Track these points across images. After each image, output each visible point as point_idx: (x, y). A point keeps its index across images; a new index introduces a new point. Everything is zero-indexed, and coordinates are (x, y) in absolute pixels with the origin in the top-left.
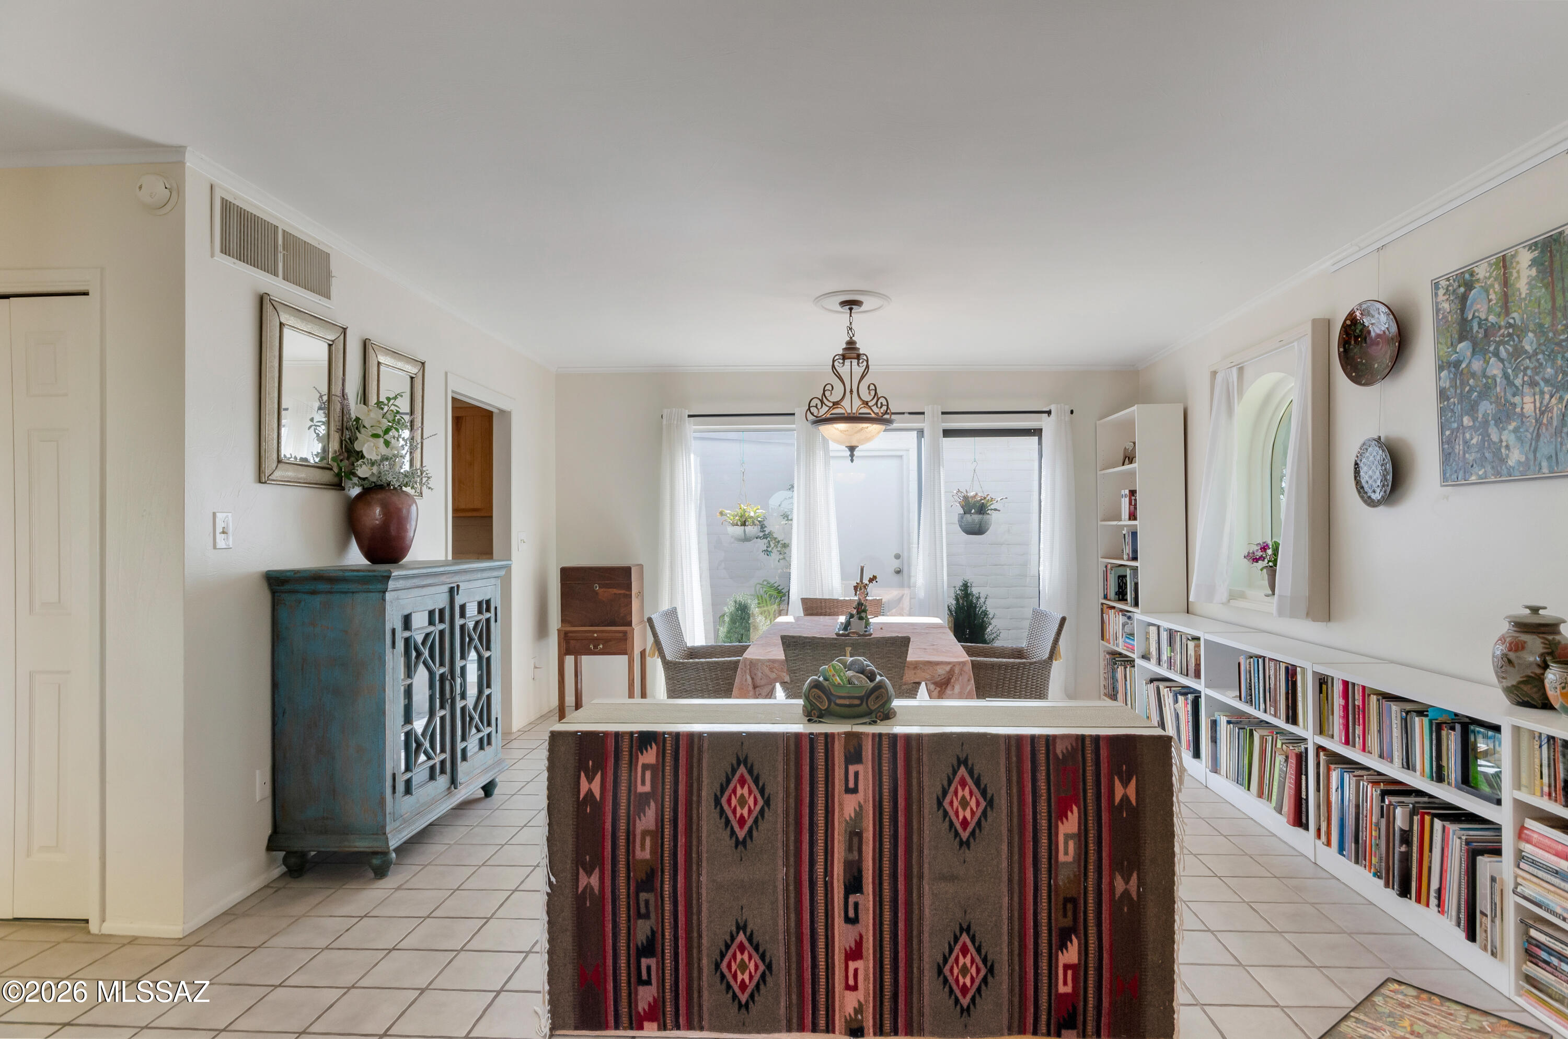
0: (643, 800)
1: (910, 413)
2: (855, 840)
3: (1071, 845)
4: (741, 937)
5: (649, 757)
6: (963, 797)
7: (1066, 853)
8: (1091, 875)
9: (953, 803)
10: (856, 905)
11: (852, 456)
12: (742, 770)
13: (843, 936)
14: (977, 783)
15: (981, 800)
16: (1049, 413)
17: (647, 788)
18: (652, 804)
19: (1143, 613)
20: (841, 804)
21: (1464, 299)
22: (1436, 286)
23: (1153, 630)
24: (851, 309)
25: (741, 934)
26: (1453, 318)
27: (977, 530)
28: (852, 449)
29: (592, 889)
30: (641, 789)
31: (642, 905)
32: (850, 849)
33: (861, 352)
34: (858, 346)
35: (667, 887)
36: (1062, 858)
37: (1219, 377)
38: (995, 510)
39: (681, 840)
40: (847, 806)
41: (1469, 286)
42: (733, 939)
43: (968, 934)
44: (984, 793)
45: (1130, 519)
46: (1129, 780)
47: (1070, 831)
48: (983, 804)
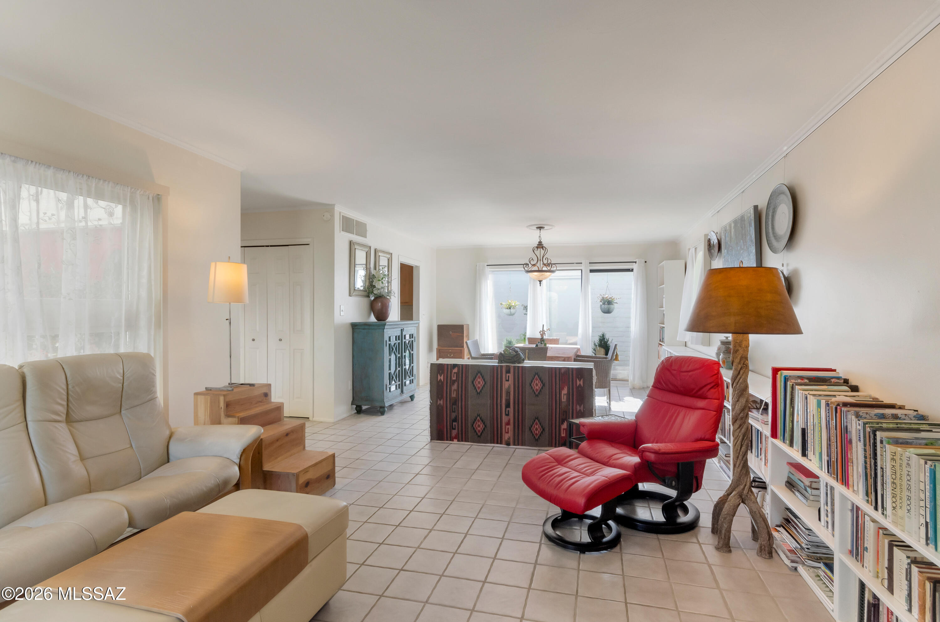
0: (454, 382)
1: (576, 263)
2: (508, 393)
3: (565, 397)
4: (478, 418)
5: (455, 370)
6: (537, 383)
7: (564, 399)
8: (571, 405)
9: (534, 384)
10: (508, 411)
11: (540, 284)
12: (479, 374)
13: (505, 419)
14: (540, 379)
15: (541, 384)
16: (636, 262)
17: (455, 378)
18: (456, 383)
19: (666, 346)
20: (505, 384)
21: (725, 235)
23: (667, 352)
24: (540, 230)
25: (479, 417)
26: (724, 241)
27: (608, 311)
28: (540, 281)
29: (441, 404)
30: (453, 379)
31: (453, 409)
32: (507, 396)
33: (544, 245)
34: (543, 243)
35: (460, 404)
36: (563, 400)
37: (691, 251)
38: (616, 303)
39: (463, 392)
40: (506, 385)
42: (476, 418)
43: (538, 419)
44: (542, 382)
46: (581, 379)
47: (565, 393)
48: (542, 385)
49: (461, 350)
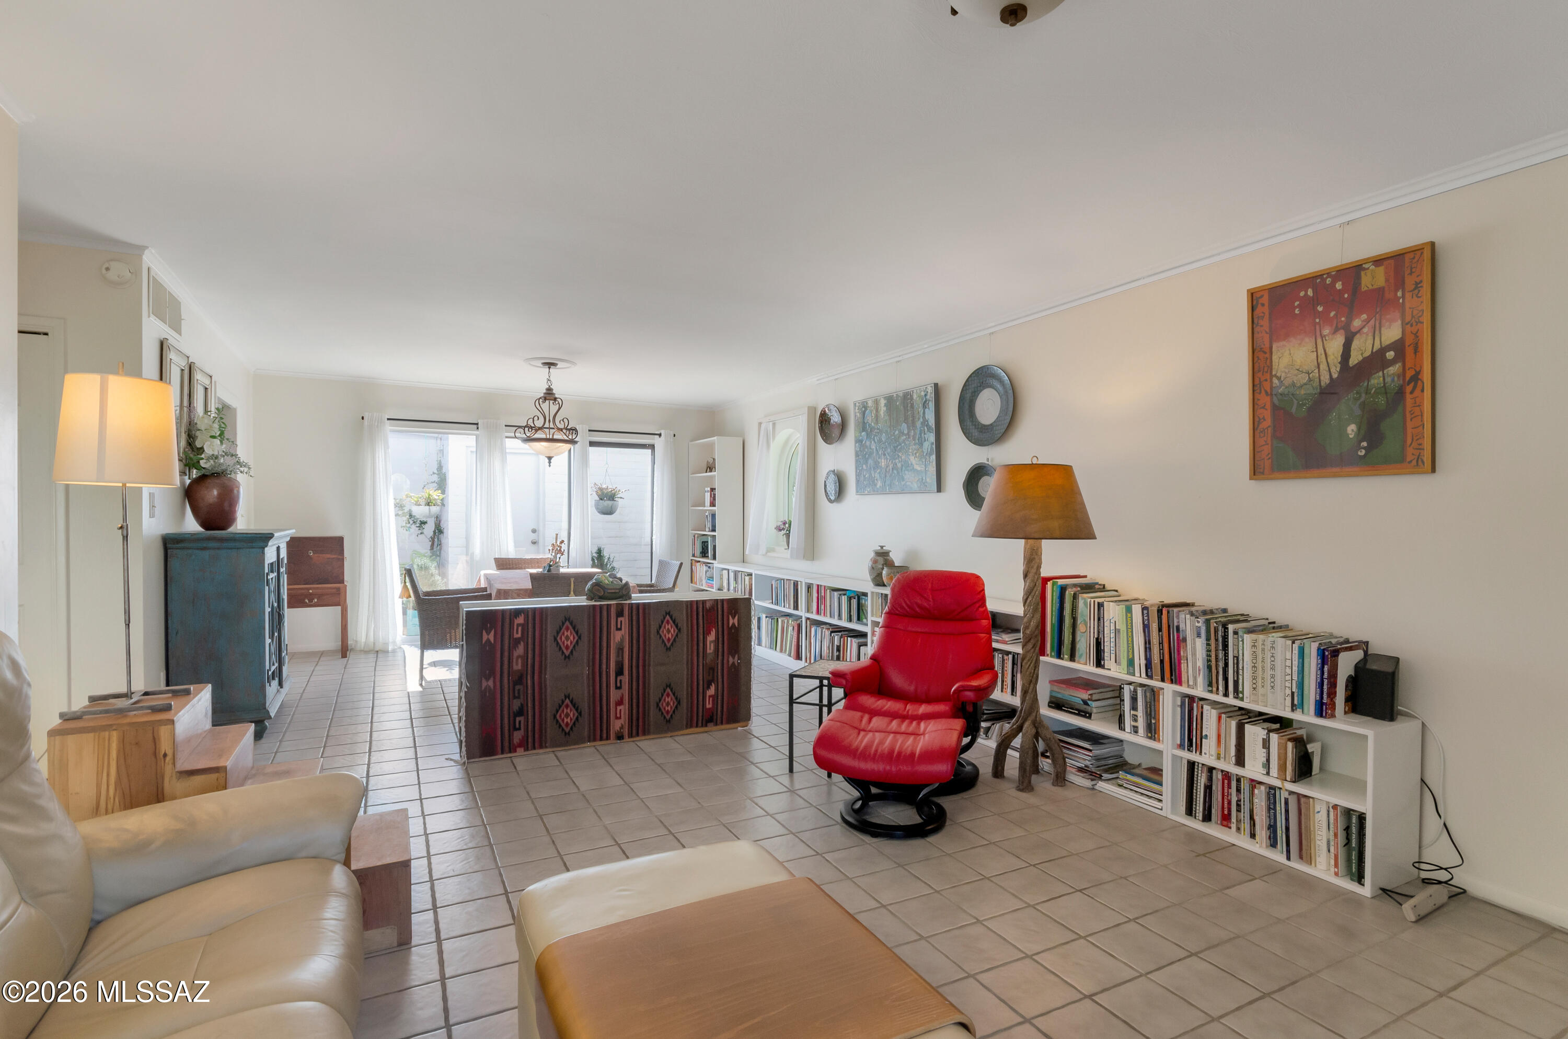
0: (517, 641)
2: (620, 652)
3: (712, 645)
4: (567, 701)
5: (520, 620)
6: (668, 629)
7: (710, 649)
8: (720, 658)
9: (663, 632)
10: (621, 680)
11: (550, 462)
12: (567, 623)
13: (614, 695)
14: (674, 622)
15: (676, 629)
16: (660, 435)
17: (519, 635)
18: (522, 643)
19: (718, 563)
20: (614, 636)
21: (864, 413)
22: (855, 405)
23: (725, 572)
24: (549, 368)
25: (567, 699)
26: (861, 420)
27: (609, 512)
28: (550, 458)
29: (489, 686)
30: (516, 636)
31: (516, 692)
32: (618, 656)
33: (557, 396)
34: (554, 392)
35: (529, 682)
36: (708, 651)
37: (763, 426)
38: (621, 498)
39: (537, 659)
40: (617, 636)
41: (866, 409)
42: (563, 702)
43: (670, 687)
44: (677, 626)
45: (710, 506)
46: (735, 617)
47: (712, 639)
48: (676, 631)
49: (338, 589)
